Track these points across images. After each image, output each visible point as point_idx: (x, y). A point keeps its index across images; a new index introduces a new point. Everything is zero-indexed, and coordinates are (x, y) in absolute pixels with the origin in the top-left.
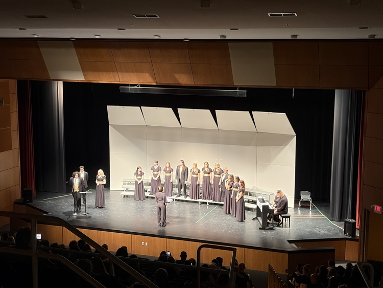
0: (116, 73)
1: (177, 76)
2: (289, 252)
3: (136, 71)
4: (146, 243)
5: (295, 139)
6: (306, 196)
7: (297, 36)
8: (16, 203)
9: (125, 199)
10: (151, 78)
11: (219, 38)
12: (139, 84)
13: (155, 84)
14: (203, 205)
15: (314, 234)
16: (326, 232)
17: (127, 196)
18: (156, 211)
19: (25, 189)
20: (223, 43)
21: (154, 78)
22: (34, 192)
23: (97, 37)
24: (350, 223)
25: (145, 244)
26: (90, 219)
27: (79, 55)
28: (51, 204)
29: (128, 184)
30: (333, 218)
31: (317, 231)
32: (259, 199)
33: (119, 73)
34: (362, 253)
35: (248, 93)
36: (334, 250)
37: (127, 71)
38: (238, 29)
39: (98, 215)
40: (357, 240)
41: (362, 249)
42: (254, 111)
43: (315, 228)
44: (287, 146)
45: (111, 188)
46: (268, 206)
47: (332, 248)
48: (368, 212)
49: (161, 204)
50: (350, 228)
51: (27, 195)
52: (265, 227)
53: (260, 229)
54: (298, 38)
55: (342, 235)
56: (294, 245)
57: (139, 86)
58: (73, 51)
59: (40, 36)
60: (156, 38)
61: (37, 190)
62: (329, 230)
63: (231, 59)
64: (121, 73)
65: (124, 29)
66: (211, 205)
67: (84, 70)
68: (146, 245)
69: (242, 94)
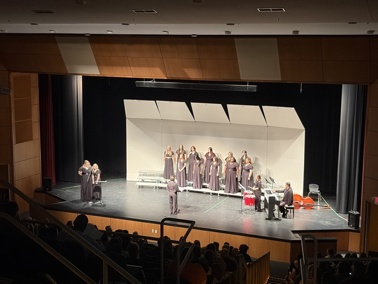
0: (129, 68)
1: (186, 71)
2: (293, 242)
3: (148, 66)
4: (156, 231)
5: (304, 133)
6: (314, 189)
7: (298, 31)
8: (36, 191)
9: (141, 189)
10: (161, 72)
11: (224, 33)
12: (154, 78)
13: (166, 78)
14: (214, 196)
15: (318, 225)
16: (330, 224)
17: (142, 187)
18: (168, 200)
19: (45, 178)
20: (228, 39)
21: (165, 73)
22: (54, 181)
23: (109, 33)
24: (353, 215)
25: (154, 231)
26: (104, 208)
27: (94, 50)
28: (69, 192)
29: (143, 175)
30: (339, 210)
31: (321, 222)
32: (266, 191)
33: (132, 68)
34: (363, 244)
35: (258, 88)
36: (335, 241)
37: (139, 66)
38: (234, 24)
39: (112, 204)
40: (358, 232)
41: (363, 240)
42: (264, 105)
43: (320, 219)
44: (297, 140)
45: (128, 179)
46: (274, 198)
47: (334, 238)
48: (370, 203)
49: (172, 193)
50: (354, 220)
51: (46, 184)
52: (271, 217)
53: (266, 219)
54: (300, 33)
55: (346, 227)
56: (297, 235)
57: (153, 81)
58: (89, 46)
59: (57, 32)
60: (165, 33)
61: (57, 180)
62: (334, 222)
63: (238, 55)
64: (134, 68)
65: (128, 24)
66: (222, 197)
67: (99, 64)
68: (156, 232)
69: (252, 89)
